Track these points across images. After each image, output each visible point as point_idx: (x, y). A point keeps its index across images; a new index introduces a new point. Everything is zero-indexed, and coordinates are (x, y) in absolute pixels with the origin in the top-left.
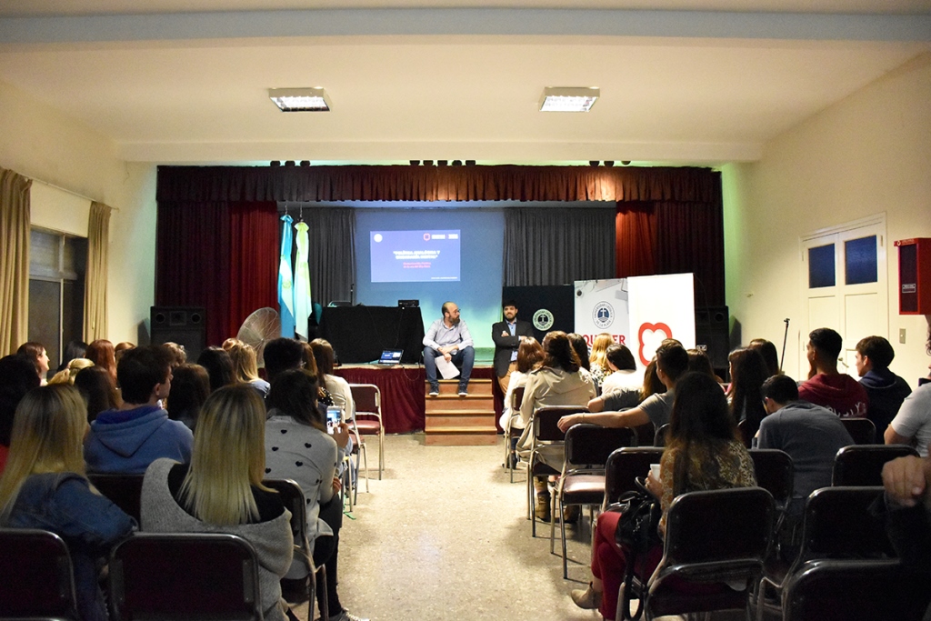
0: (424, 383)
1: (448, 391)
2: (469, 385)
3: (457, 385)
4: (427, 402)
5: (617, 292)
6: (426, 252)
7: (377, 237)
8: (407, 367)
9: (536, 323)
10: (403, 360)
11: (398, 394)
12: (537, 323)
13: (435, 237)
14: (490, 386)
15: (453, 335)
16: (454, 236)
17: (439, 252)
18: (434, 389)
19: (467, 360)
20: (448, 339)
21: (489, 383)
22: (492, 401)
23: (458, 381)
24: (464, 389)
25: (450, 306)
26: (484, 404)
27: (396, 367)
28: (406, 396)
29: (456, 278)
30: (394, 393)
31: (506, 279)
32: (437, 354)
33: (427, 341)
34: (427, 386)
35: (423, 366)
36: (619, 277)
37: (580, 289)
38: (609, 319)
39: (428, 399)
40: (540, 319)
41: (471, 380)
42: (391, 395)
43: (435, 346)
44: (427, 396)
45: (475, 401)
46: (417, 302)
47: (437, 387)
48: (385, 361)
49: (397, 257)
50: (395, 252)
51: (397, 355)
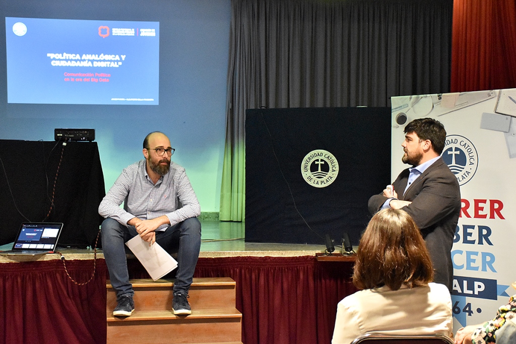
0: (104, 291)
1: (152, 305)
2: (191, 293)
3: (167, 293)
4: (109, 329)
5: (485, 116)
6: (102, 57)
7: (18, 28)
8: (71, 256)
9: (306, 174)
10: (62, 243)
11: (49, 305)
12: (309, 173)
13: (118, 32)
14: (233, 293)
15: (162, 195)
16: (150, 32)
17: (123, 57)
18: (123, 302)
19: (186, 244)
20: (151, 203)
21: (231, 287)
22: (239, 325)
23: (170, 284)
24: (183, 302)
25: (159, 140)
26: (222, 332)
27: (49, 257)
28: (67, 314)
29: (151, 99)
30: (43, 310)
31: (233, 101)
32: (128, 232)
33: (109, 207)
34: (110, 296)
35: (100, 255)
36: (490, 88)
37: (403, 111)
38: (467, 167)
39: (112, 323)
40: (314, 168)
41: (196, 282)
42: (37, 312)
43: (125, 218)
44: (109, 319)
45: (205, 325)
46: (91, 133)
47: (130, 300)
48: (25, 246)
49: (54, 63)
50: (50, 55)
51: (51, 233)
